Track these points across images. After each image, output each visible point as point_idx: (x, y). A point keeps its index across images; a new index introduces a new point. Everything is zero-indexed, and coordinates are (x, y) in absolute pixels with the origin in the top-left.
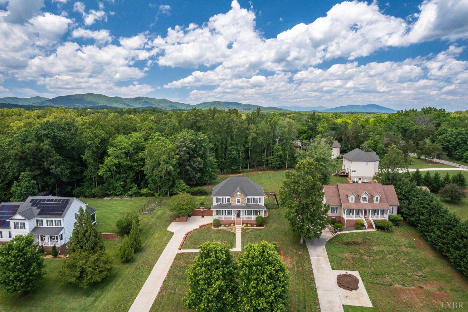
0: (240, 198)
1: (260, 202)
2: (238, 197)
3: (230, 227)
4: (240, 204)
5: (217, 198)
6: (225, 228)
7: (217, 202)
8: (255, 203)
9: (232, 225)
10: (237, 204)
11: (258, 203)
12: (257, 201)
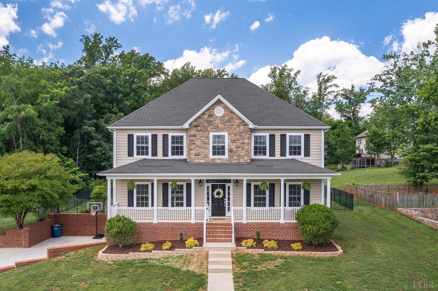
0: (226, 134)
1: (307, 154)
2: (217, 129)
3: (178, 252)
4: (226, 156)
5: (130, 137)
6: (158, 254)
7: (130, 154)
8: (288, 157)
9: (190, 241)
10: (211, 156)
11: (301, 158)
12: (295, 151)
